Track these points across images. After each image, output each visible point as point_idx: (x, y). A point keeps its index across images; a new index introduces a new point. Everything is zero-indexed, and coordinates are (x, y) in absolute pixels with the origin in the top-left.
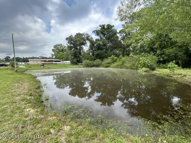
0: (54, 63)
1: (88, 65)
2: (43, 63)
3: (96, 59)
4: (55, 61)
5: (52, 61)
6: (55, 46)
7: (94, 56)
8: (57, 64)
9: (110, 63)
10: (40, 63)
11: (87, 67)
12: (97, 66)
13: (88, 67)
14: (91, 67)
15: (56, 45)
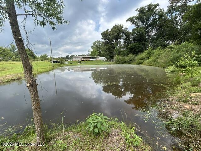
0: (91, 59)
1: (118, 61)
2: (82, 59)
3: (129, 54)
4: (91, 58)
5: (89, 58)
6: (94, 44)
7: (128, 51)
8: (92, 60)
9: (144, 58)
10: (80, 59)
11: (117, 64)
12: (129, 62)
13: (119, 64)
14: (122, 63)
15: (95, 42)
